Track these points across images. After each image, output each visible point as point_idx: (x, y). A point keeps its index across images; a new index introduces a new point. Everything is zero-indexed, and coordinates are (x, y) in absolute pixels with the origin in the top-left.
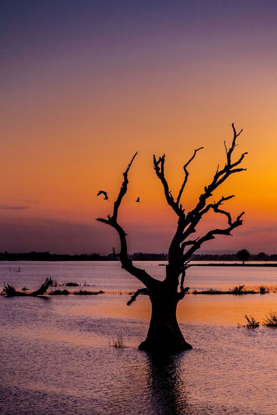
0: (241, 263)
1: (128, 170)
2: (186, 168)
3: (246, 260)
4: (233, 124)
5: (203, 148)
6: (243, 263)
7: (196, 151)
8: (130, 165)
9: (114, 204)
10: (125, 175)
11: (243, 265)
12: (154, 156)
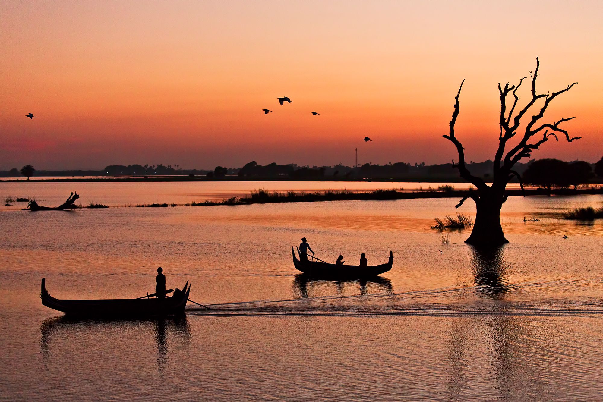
0: (26, 179)
1: (458, 95)
2: (515, 93)
3: (31, 176)
4: (538, 57)
6: (28, 179)
7: (521, 80)
8: (460, 91)
9: (450, 123)
11: (28, 181)
12: (499, 83)
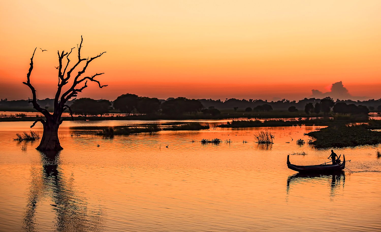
5: (75, 48)
10: (32, 59)
